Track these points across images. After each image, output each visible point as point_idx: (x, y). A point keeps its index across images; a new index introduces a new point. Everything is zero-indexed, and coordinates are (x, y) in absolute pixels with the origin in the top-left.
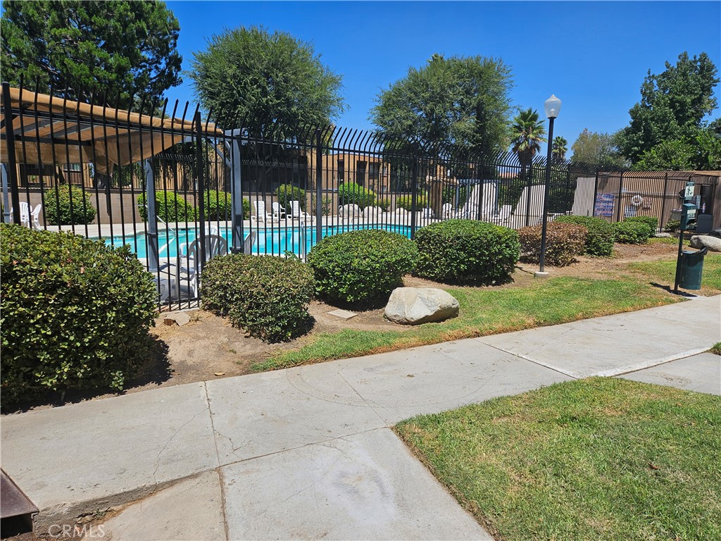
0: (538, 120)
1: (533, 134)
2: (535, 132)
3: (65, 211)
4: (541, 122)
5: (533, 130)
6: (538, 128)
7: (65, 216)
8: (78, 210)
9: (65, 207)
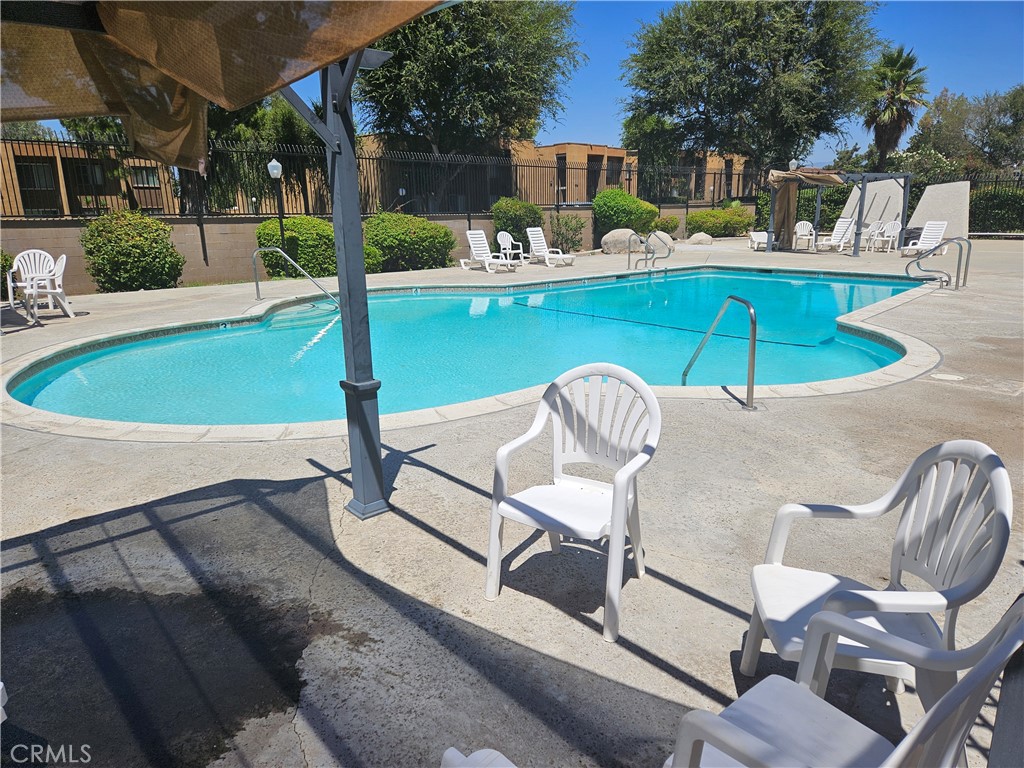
0: (916, 67)
1: (907, 93)
2: (908, 89)
3: (126, 263)
4: (920, 70)
5: (906, 83)
6: (913, 82)
7: (126, 271)
8: (149, 259)
9: (123, 255)
